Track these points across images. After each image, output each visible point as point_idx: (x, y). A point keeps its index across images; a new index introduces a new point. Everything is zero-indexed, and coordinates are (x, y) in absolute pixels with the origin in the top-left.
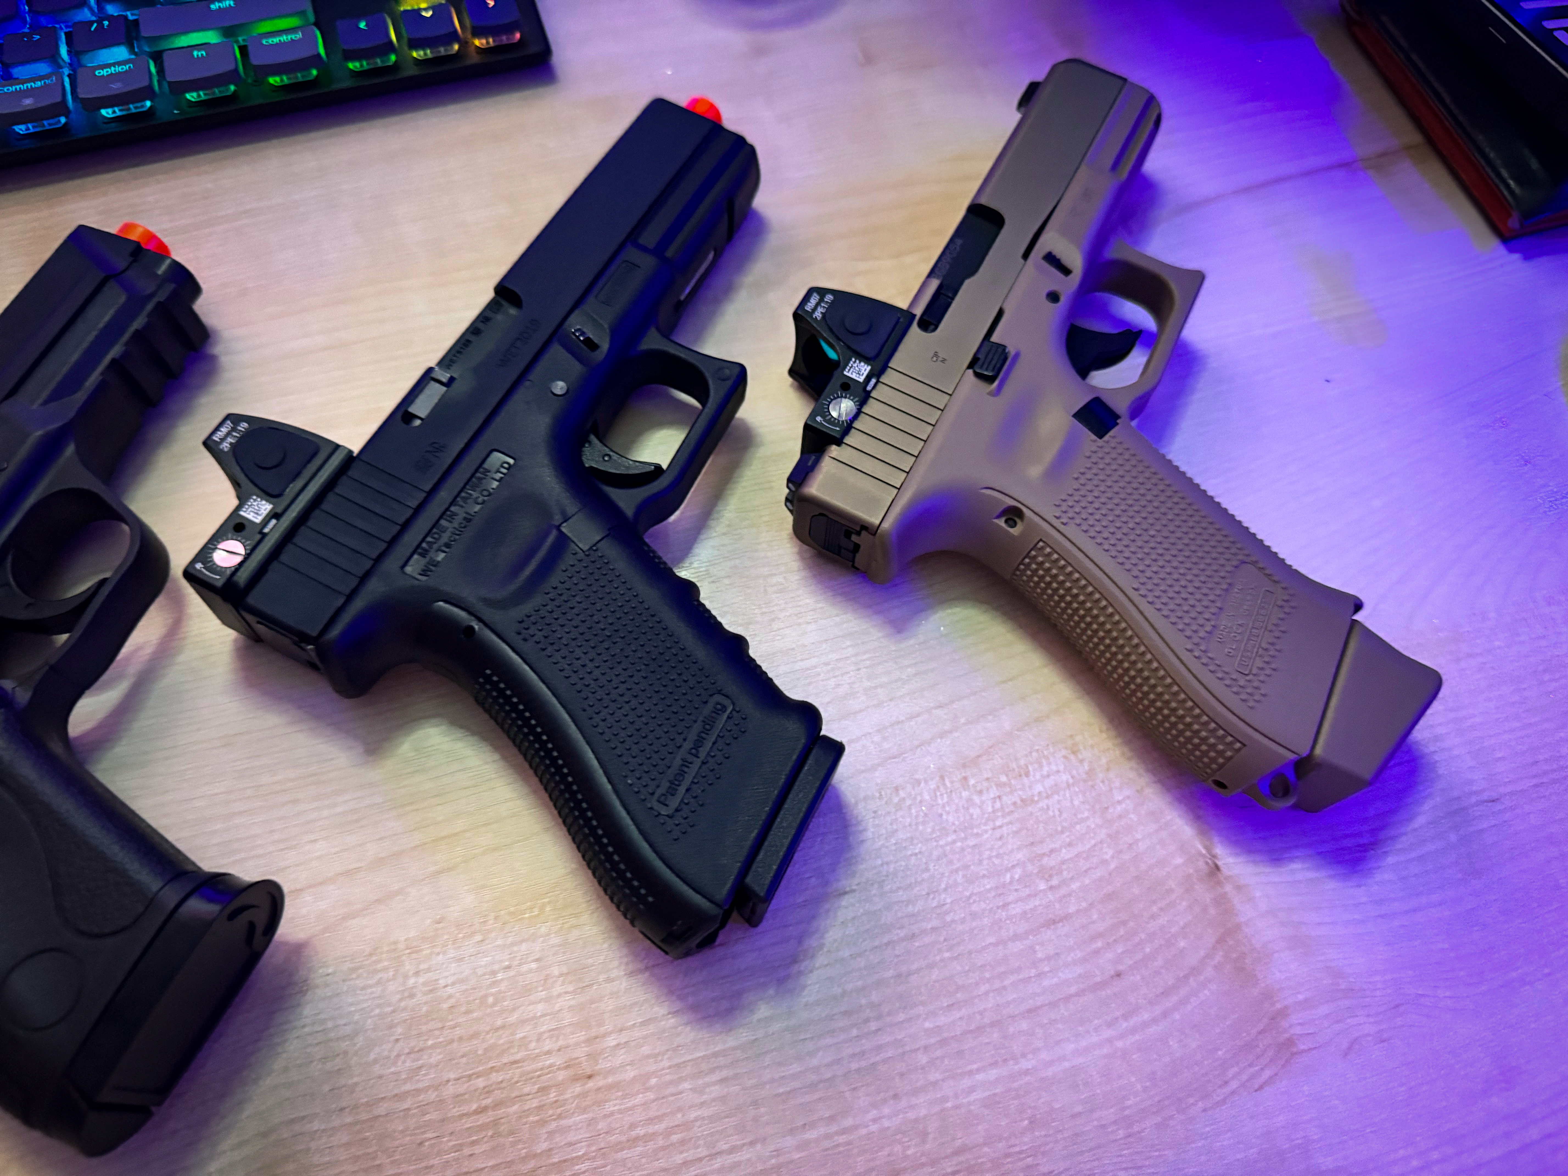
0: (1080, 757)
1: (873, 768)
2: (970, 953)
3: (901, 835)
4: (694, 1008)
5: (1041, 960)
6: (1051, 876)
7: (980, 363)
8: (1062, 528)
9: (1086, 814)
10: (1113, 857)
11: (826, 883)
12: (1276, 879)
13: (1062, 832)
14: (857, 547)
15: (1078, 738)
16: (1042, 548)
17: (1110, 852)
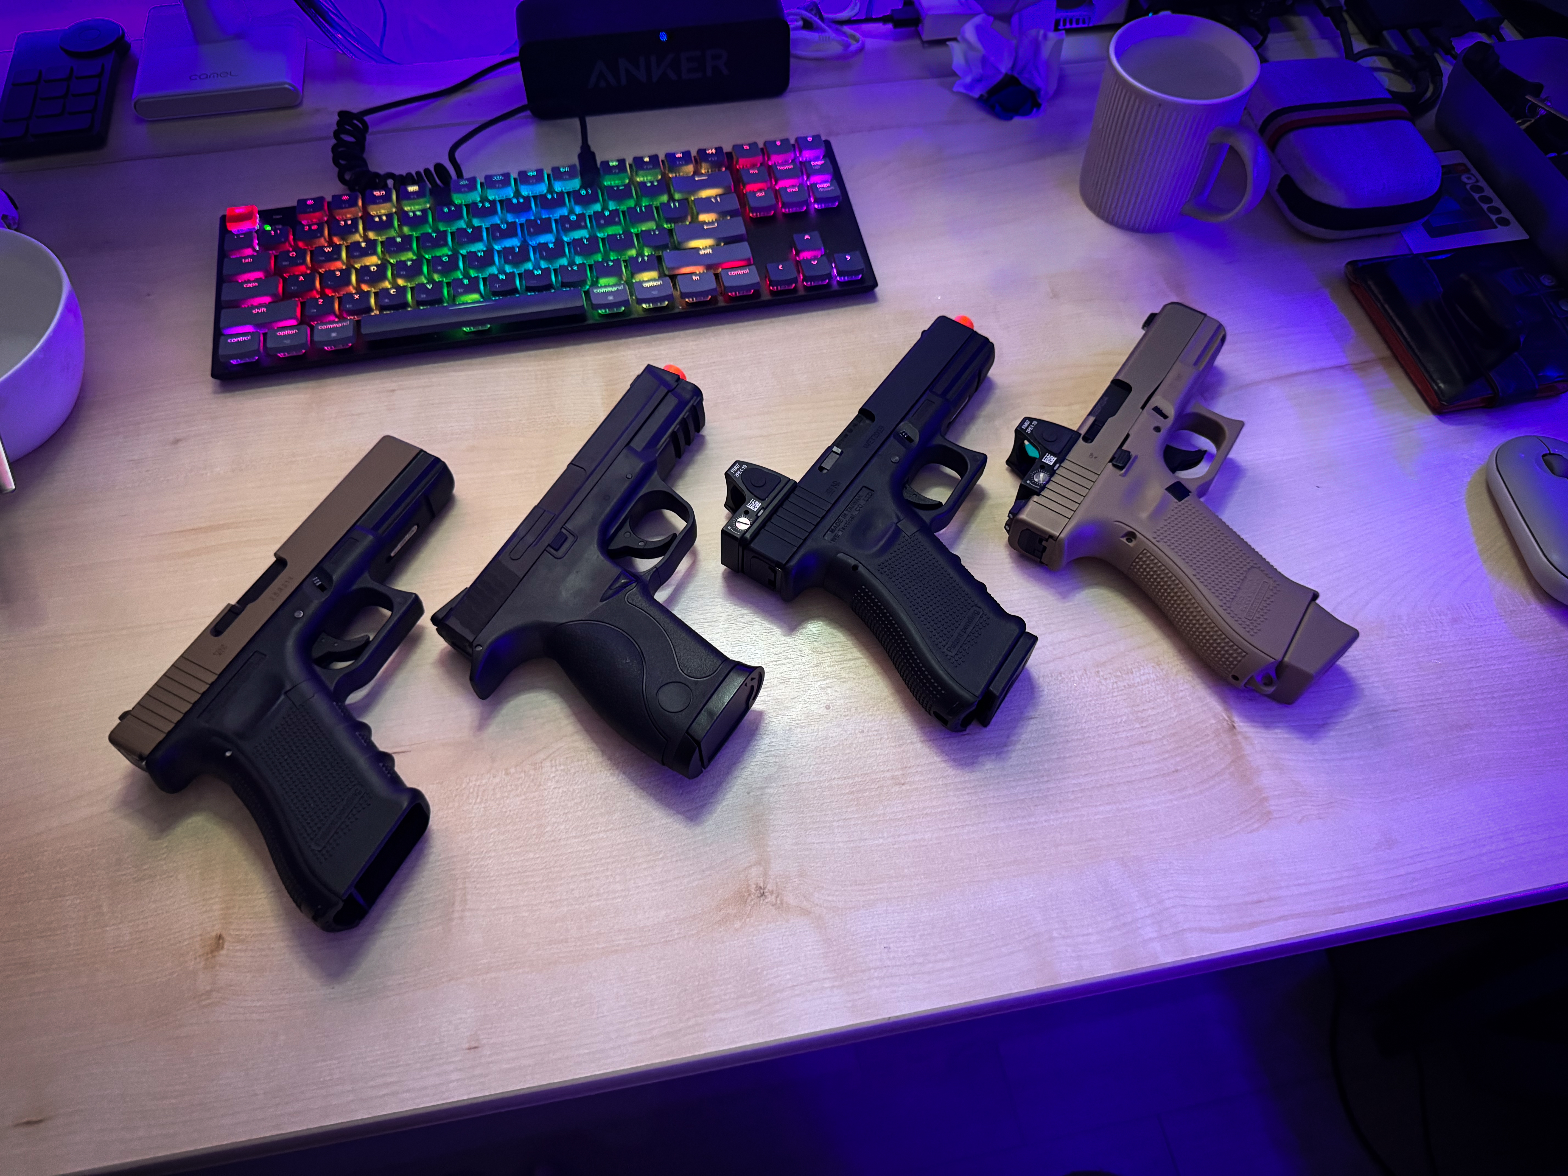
0: (1162, 667)
1: (1048, 662)
2: (1097, 752)
3: (1062, 695)
4: (954, 760)
5: (1135, 760)
6: (1142, 722)
7: (1115, 460)
8: (1156, 543)
9: (1163, 695)
10: (1176, 716)
11: (1022, 713)
12: (1267, 736)
13: (1149, 702)
14: (1045, 548)
15: (1160, 659)
16: (1146, 553)
17: (1175, 714)
